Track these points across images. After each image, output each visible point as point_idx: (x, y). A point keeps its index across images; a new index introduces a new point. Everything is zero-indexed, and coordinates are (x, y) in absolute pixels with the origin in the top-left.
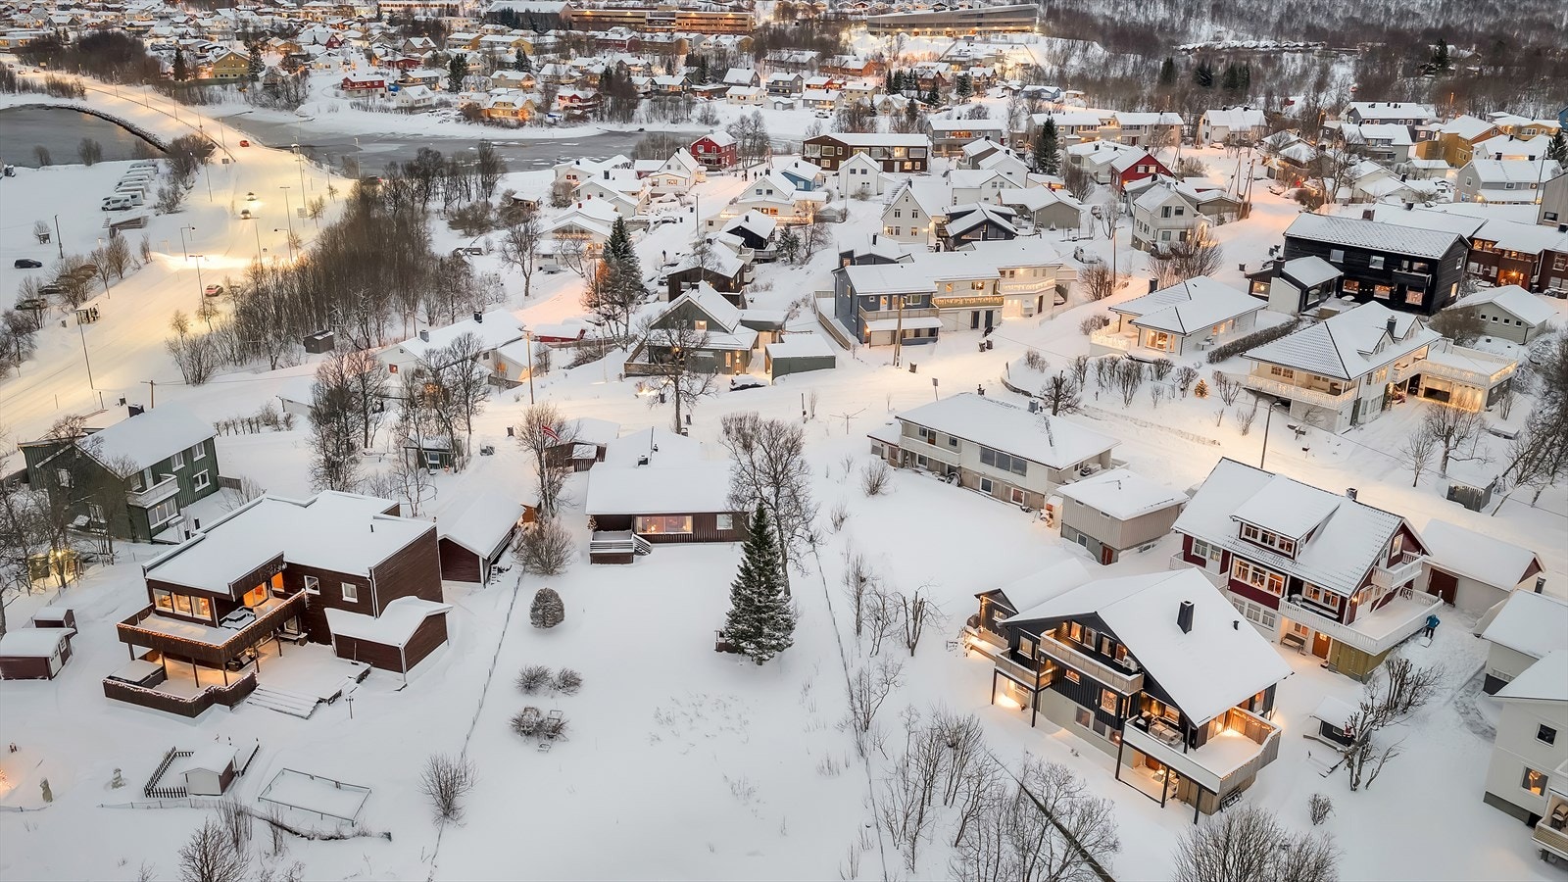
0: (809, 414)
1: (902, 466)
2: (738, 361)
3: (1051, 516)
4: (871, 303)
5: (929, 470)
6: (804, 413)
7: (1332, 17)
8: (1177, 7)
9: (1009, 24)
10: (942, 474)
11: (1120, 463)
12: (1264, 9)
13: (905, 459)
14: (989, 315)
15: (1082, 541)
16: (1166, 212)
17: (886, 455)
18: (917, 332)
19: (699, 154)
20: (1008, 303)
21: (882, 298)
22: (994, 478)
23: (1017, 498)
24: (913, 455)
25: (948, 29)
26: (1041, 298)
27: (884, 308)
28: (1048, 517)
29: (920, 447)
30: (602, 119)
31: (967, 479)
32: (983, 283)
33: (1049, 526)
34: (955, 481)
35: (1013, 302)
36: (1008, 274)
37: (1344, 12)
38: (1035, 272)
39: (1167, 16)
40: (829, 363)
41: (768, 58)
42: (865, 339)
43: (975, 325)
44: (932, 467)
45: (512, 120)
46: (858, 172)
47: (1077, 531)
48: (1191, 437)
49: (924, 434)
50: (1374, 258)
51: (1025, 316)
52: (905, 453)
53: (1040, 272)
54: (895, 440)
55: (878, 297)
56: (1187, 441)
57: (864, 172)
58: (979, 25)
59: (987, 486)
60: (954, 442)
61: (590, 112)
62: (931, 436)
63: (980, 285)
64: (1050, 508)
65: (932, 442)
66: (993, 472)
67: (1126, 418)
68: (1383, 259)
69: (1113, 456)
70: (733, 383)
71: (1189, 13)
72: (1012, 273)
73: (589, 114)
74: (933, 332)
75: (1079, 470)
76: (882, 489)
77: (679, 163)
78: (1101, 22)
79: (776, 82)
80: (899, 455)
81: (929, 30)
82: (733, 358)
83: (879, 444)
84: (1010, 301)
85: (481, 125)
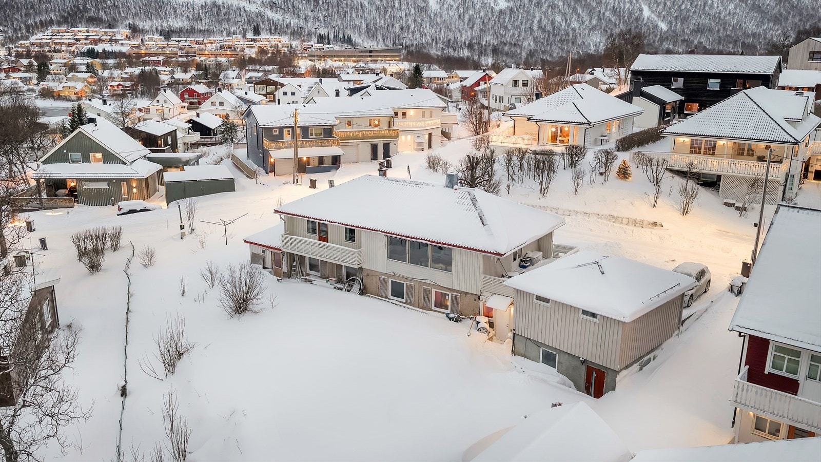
0: (187, 227)
1: (289, 275)
2: (135, 190)
3: (491, 325)
4: (275, 134)
5: (323, 277)
6: (182, 227)
7: (552, 56)
8: (474, 51)
9: (387, 56)
10: (340, 281)
11: (566, 249)
12: (518, 52)
13: (291, 266)
14: (386, 147)
15: (549, 359)
16: (516, 83)
17: (269, 263)
18: (321, 160)
19: (185, 99)
20: (402, 138)
21: (286, 131)
22: (406, 278)
23: (440, 304)
24: (302, 258)
25: (354, 59)
26: (430, 135)
27: (287, 138)
28: (487, 326)
29: (309, 247)
30: (136, 97)
31: (371, 283)
32: (379, 121)
33: (491, 339)
34: (356, 287)
35: (406, 138)
36: (400, 114)
37: (557, 54)
38: (424, 113)
39: (469, 54)
40: (227, 186)
41: (247, 68)
42: (271, 169)
43: (374, 156)
44: (327, 272)
45: (74, 97)
46: (289, 94)
47: (538, 344)
48: (625, 221)
49: (314, 231)
50: (711, 81)
51: (417, 150)
52: (292, 257)
53: (427, 113)
54: (277, 242)
55: (281, 129)
56: (622, 226)
57: (293, 94)
58: (370, 56)
59: (398, 291)
60: (351, 234)
61: (129, 93)
62: (320, 230)
63: (376, 122)
64: (488, 313)
65: (324, 238)
66: (405, 270)
67: (545, 208)
68: (719, 81)
69: (557, 240)
70: (120, 209)
71: (481, 53)
72: (404, 114)
73: (128, 95)
74: (336, 160)
75: (518, 260)
76: (254, 305)
77: (166, 99)
78: (436, 57)
79: (251, 78)
80: (284, 261)
81: (343, 59)
82: (130, 188)
83: (258, 250)
84: (403, 137)
85: (52, 100)
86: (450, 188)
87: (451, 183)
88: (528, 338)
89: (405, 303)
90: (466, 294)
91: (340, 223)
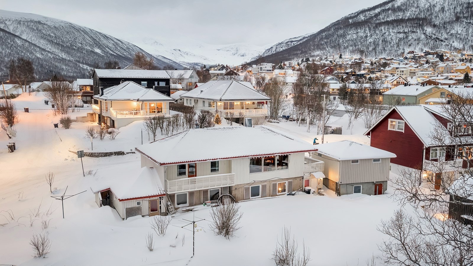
15: (357, 190)
22: (261, 182)
47: (352, 185)
59: (255, 192)
60: (214, 165)
68: (146, 82)
86: (250, 127)
87: (250, 124)
88: (347, 184)
89: (261, 197)
90: (296, 178)
91: (221, 159)
